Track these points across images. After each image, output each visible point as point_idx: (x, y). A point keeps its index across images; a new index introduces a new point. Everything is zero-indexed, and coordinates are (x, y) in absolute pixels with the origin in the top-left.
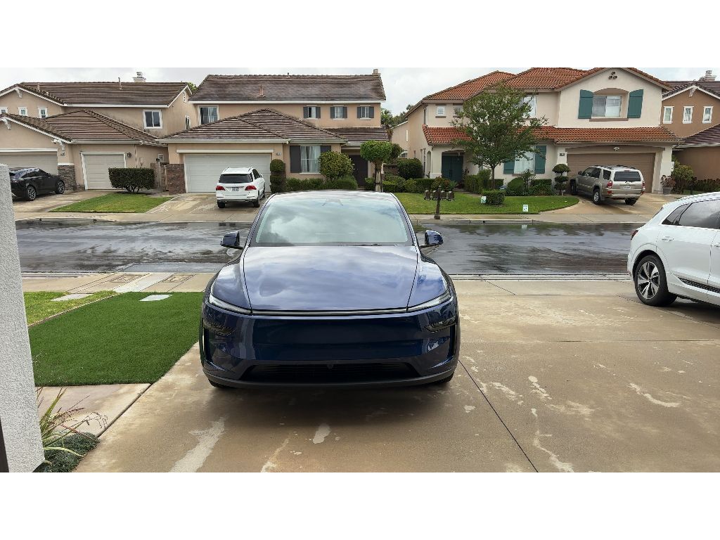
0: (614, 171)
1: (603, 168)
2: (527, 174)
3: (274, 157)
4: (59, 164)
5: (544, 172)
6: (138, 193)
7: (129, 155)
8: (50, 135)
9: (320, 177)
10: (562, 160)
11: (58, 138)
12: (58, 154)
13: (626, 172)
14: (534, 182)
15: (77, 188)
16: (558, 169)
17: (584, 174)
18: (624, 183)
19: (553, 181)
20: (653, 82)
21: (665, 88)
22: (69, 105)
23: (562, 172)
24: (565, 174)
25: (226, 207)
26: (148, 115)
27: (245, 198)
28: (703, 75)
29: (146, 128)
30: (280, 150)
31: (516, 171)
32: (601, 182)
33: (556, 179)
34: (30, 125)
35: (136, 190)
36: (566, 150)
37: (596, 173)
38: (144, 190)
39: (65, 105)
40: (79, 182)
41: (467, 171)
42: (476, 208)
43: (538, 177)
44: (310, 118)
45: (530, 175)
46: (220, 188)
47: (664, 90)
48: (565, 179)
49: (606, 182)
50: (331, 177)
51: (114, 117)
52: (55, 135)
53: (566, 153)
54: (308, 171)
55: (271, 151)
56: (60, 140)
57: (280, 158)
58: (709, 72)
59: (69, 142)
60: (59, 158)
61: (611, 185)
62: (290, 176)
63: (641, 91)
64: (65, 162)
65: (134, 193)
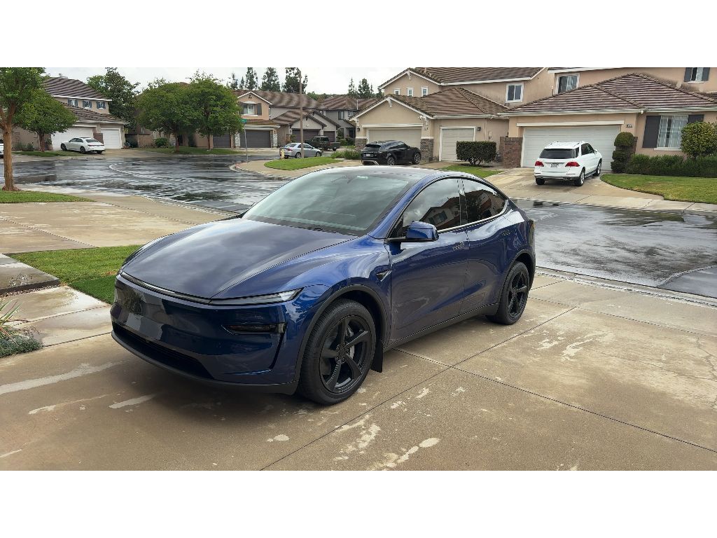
3: (624, 130)
4: (422, 138)
6: (478, 166)
7: (479, 129)
8: (418, 112)
9: (680, 154)
11: (424, 115)
12: (423, 129)
15: (432, 159)
22: (445, 84)
25: (546, 184)
26: (511, 89)
27: (564, 175)
29: (507, 101)
30: (633, 121)
34: (405, 103)
35: (477, 163)
38: (483, 163)
39: (442, 84)
40: (435, 154)
44: (692, 82)
46: (539, 164)
50: (695, 154)
51: (480, 93)
52: (422, 111)
54: (666, 146)
55: (621, 122)
56: (425, 116)
57: (632, 131)
59: (431, 118)
60: (423, 132)
62: (641, 151)
64: (426, 136)
65: (475, 166)
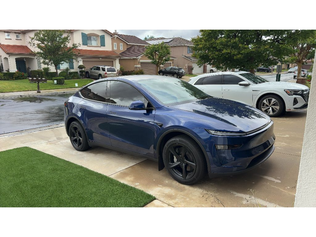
0: (106, 68)
1: (101, 67)
2: (67, 69)
5: (73, 69)
10: (81, 63)
13: (110, 68)
14: (71, 73)
16: (80, 67)
17: (91, 69)
18: (110, 72)
19: (79, 72)
20: (108, 32)
21: (112, 35)
23: (82, 69)
24: (83, 69)
28: (114, 32)
31: (61, 69)
32: (101, 72)
33: (80, 72)
36: (82, 59)
37: (98, 69)
41: (29, 68)
42: (52, 86)
43: (72, 71)
45: (69, 70)
47: (111, 36)
48: (84, 71)
49: (104, 72)
53: (82, 60)
58: (116, 31)
61: (106, 73)
63: (104, 36)
